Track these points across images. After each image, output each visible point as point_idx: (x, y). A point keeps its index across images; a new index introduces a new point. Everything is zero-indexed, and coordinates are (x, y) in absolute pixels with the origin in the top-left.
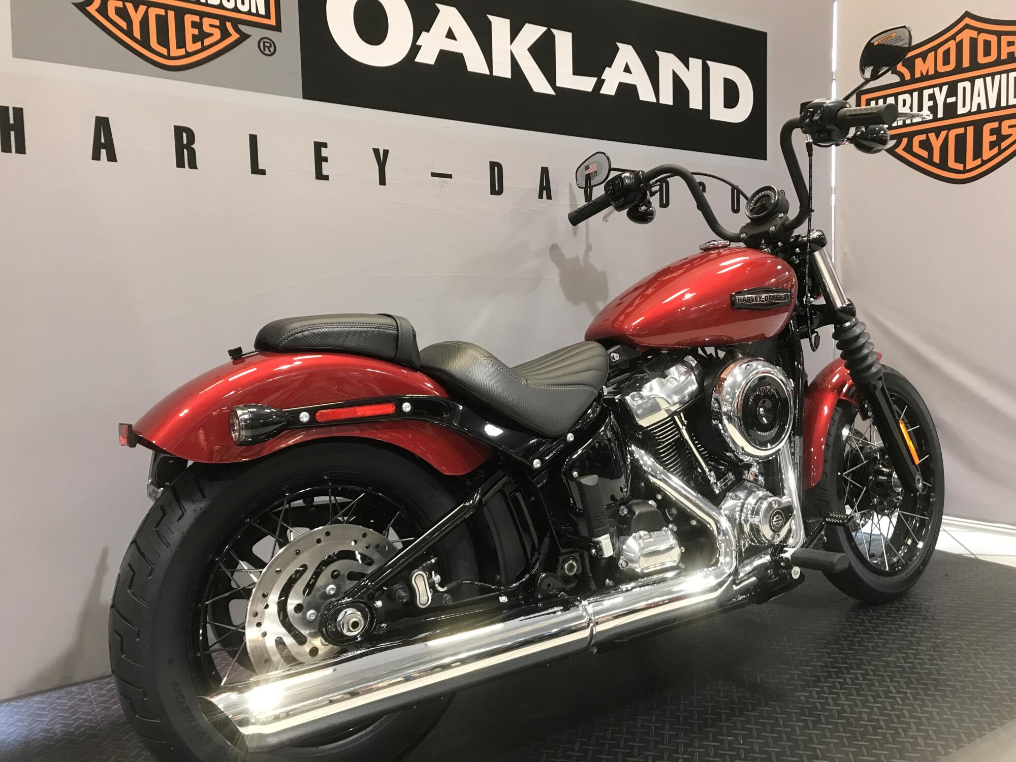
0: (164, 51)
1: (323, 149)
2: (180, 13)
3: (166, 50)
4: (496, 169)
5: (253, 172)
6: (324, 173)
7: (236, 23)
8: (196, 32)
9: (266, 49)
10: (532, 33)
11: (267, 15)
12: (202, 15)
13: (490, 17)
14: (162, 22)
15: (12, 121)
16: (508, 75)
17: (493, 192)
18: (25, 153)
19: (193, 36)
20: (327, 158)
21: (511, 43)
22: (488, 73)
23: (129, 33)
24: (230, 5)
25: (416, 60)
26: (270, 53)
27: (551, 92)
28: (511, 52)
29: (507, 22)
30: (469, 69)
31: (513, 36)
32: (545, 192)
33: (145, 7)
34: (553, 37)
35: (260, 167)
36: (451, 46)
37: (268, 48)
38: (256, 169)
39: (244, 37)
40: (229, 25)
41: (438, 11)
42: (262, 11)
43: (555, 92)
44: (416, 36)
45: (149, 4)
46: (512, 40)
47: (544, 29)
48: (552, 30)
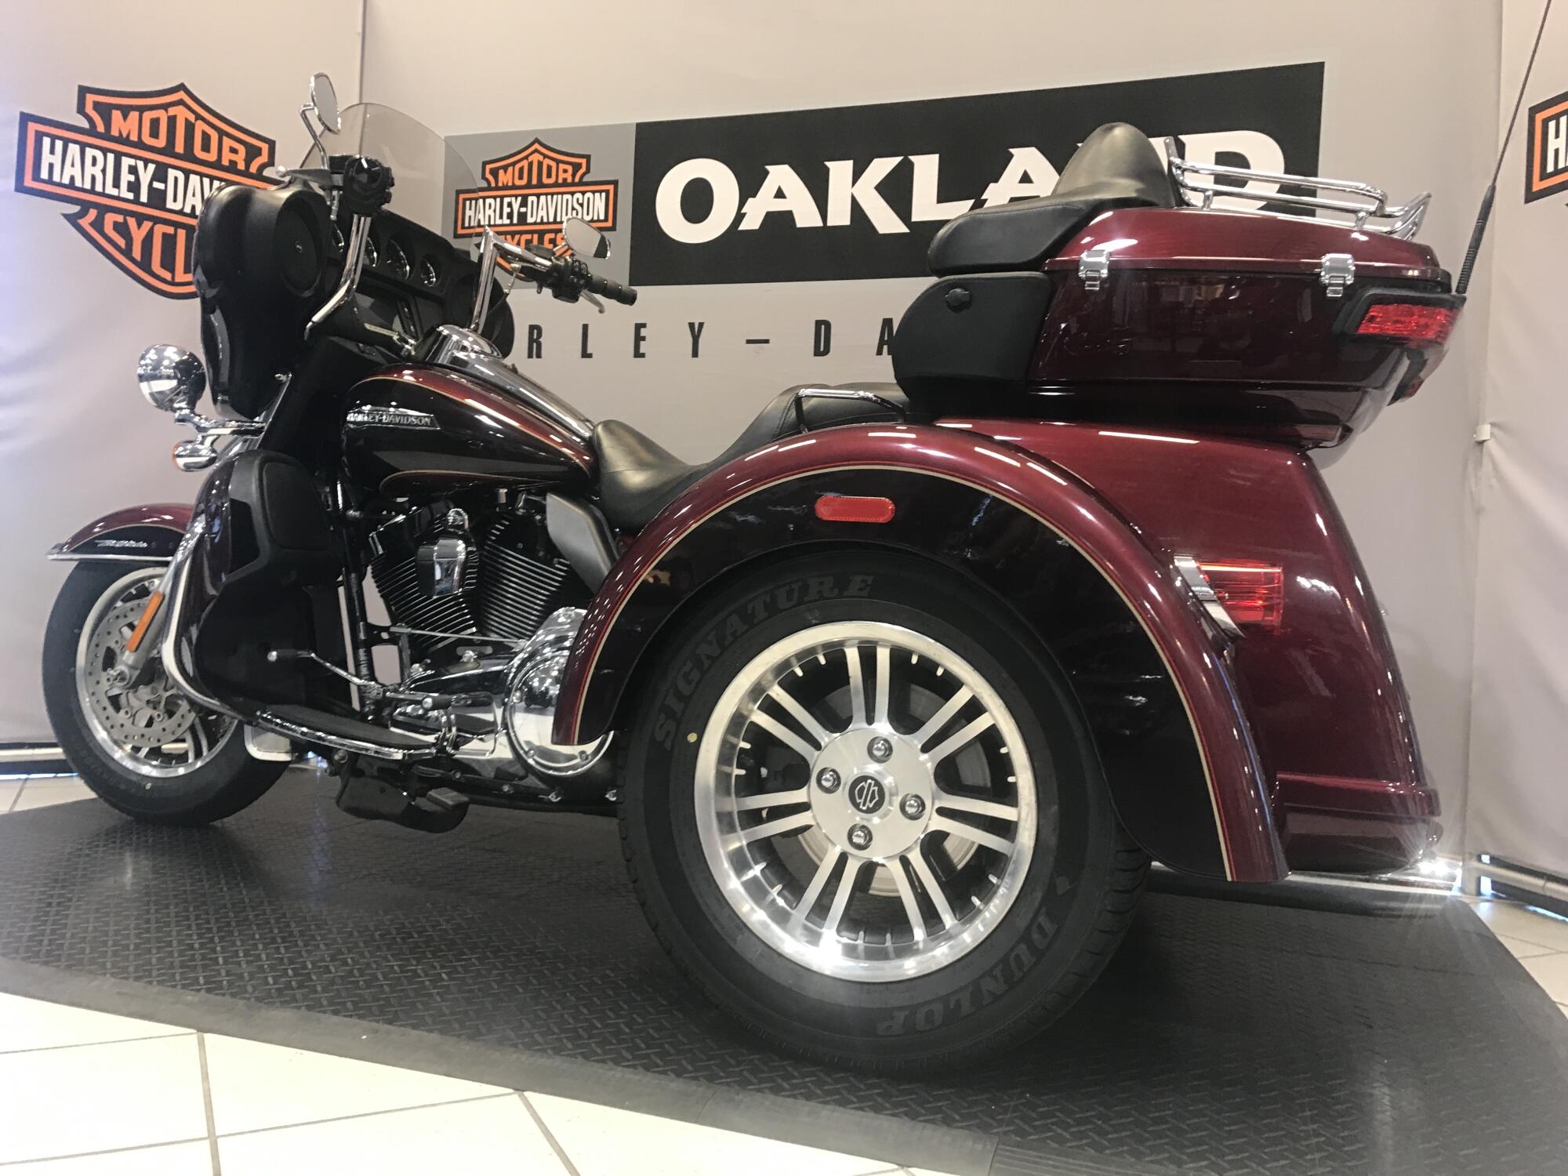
1: (642, 329)
2: (541, 234)
4: (823, 328)
5: (582, 357)
6: (641, 351)
8: (551, 246)
10: (882, 167)
11: (606, 220)
12: (555, 232)
13: (828, 164)
16: (848, 223)
17: (817, 353)
20: (644, 338)
21: (853, 185)
22: (820, 224)
25: (738, 229)
27: (904, 229)
28: (854, 196)
29: (850, 163)
30: (799, 225)
31: (857, 175)
32: (885, 347)
33: (519, 235)
34: (911, 164)
35: (589, 352)
36: (780, 206)
41: (767, 173)
42: (602, 217)
43: (910, 229)
44: (742, 204)
45: (521, 233)
46: (854, 182)
47: (898, 159)
48: (912, 158)
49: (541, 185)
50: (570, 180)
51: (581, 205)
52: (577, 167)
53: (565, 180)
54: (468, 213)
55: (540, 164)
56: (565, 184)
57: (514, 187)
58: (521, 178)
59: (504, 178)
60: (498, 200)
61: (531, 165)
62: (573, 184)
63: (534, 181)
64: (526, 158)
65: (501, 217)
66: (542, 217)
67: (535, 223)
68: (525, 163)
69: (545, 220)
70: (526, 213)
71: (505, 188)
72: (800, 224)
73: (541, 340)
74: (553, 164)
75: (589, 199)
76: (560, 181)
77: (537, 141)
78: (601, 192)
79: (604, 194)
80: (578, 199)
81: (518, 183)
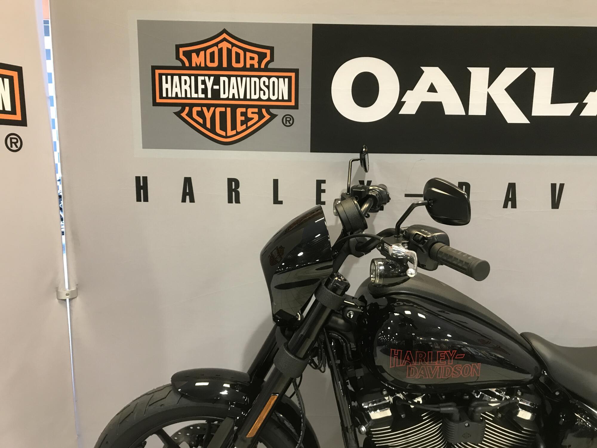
0: (223, 133)
1: (322, 185)
2: (234, 108)
3: (225, 133)
4: (464, 187)
5: (274, 203)
6: (322, 200)
7: (268, 108)
8: (243, 118)
9: (288, 122)
10: (511, 74)
11: (289, 100)
12: (247, 107)
13: (470, 69)
14: (223, 115)
15: (142, 185)
16: (484, 113)
18: (147, 201)
19: (241, 121)
20: (325, 190)
21: (488, 88)
22: (463, 113)
23: (204, 126)
24: (265, 97)
25: (399, 113)
26: (290, 124)
27: (526, 121)
28: (488, 94)
29: (487, 70)
30: (446, 114)
31: (492, 79)
32: (510, 203)
33: (214, 108)
34: (534, 74)
35: (279, 200)
36: (432, 98)
37: (288, 121)
38: (276, 201)
39: (273, 116)
40: (264, 111)
41: (423, 72)
42: (286, 98)
43: (530, 122)
44: (402, 94)
45: (216, 106)
46: (490, 84)
47: (524, 69)
48: (533, 69)
49: (230, 68)
50: (256, 66)
51: (268, 87)
52: (262, 56)
53: (252, 65)
54: (165, 86)
55: (229, 51)
56: (252, 68)
57: (206, 68)
58: (212, 61)
59: (196, 60)
60: (193, 78)
61: (220, 51)
62: (259, 69)
63: (225, 65)
64: (216, 44)
65: (196, 92)
66: (234, 94)
67: (228, 99)
68: (215, 49)
69: (236, 97)
70: (219, 90)
71: (198, 68)
72: (448, 111)
73: (237, 190)
74: (241, 52)
75: (274, 82)
76: (248, 66)
77: (225, 31)
78: (284, 77)
79: (286, 80)
80: (264, 82)
81: (209, 65)
